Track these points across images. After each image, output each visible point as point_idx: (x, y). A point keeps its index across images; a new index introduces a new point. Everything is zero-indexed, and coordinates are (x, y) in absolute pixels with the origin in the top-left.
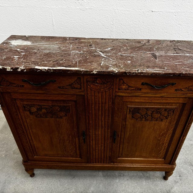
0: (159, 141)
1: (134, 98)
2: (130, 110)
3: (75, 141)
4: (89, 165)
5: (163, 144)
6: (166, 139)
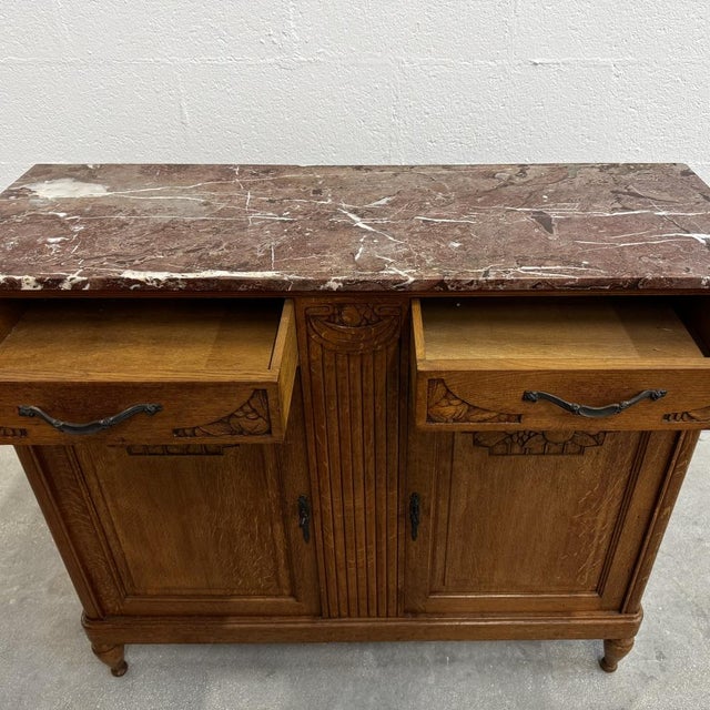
0: (574, 528)
3: (272, 535)
4: (327, 625)
5: (592, 537)
6: (601, 517)
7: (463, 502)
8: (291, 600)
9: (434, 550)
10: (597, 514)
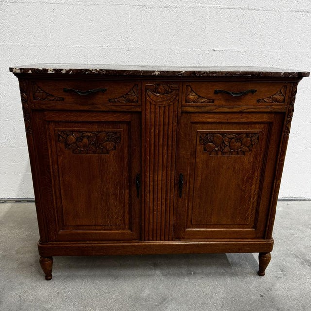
0: (243, 193)
1: (206, 115)
2: (200, 137)
3: (124, 196)
4: (144, 244)
5: (250, 197)
6: (253, 187)
7: (199, 178)
8: (129, 231)
9: (188, 205)
10: (251, 186)
